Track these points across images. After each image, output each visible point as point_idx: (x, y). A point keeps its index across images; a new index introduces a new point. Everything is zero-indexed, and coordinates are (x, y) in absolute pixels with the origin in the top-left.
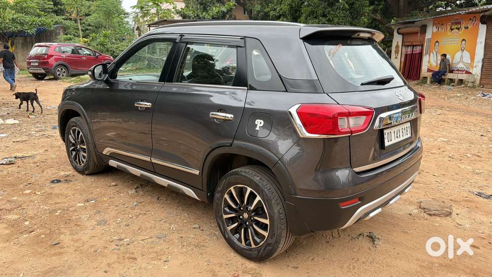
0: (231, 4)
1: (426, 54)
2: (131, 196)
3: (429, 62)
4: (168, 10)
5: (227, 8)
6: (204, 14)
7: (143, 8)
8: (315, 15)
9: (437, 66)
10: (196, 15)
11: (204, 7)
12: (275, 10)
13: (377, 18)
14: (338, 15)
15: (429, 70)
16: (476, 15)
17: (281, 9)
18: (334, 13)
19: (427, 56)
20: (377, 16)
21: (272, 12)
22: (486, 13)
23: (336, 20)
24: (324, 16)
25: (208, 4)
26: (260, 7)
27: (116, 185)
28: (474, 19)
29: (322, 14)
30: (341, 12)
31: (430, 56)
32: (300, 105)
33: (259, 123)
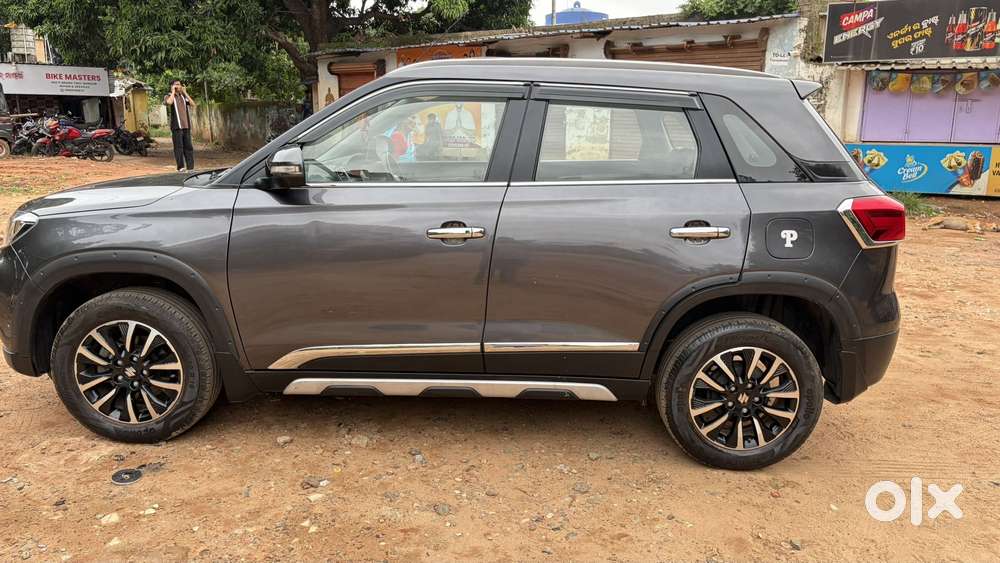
8: (157, 25)
18: (200, 24)
23: (210, 39)
24: (178, 27)
27: (292, 441)
29: (174, 24)
30: (217, 23)
32: (852, 200)
33: (789, 236)
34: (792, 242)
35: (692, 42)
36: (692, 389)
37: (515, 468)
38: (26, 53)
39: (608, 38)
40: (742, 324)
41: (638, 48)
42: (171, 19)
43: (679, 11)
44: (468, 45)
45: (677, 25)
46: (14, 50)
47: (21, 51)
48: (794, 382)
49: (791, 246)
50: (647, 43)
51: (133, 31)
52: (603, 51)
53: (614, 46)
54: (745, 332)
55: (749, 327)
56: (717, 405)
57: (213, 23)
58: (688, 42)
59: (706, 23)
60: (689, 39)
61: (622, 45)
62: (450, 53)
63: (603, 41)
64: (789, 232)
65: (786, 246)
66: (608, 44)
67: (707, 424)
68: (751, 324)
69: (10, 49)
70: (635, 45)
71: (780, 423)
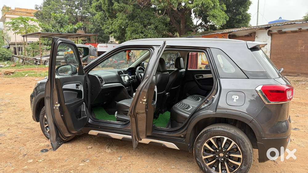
0: (81, 24)
1: (199, 55)
2: (110, 154)
3: (202, 59)
4: (34, 25)
5: (77, 26)
6: (62, 29)
7: (15, 24)
8: (136, 32)
9: (206, 61)
10: (56, 30)
11: (61, 25)
12: (108, 28)
13: (170, 35)
14: (150, 33)
15: (202, 64)
16: (225, 34)
17: (112, 28)
18: (148, 31)
19: (201, 56)
20: (170, 34)
21: (106, 29)
22: (230, 34)
23: (149, 35)
24: (142, 33)
25: (64, 23)
26: (92, 25)
27: (91, 148)
28: (224, 36)
29: (141, 32)
30: (152, 31)
31: (202, 55)
32: (262, 86)
33: (235, 98)
34: (236, 100)
35: (301, 29)
36: (203, 149)
37: (144, 166)
38: (113, 41)
39: (269, 29)
40: (219, 128)
41: (280, 32)
42: (140, 30)
43: (304, 18)
44: (222, 34)
45: (295, 23)
46: (110, 40)
47: (112, 40)
48: (240, 151)
49: (236, 101)
50: (284, 30)
51: (131, 34)
52: (267, 33)
53: (272, 32)
54: (220, 131)
55: (222, 129)
56: (212, 156)
57: (151, 31)
58: (299, 29)
59: (305, 22)
60: (300, 28)
61: (275, 31)
62: (218, 36)
63: (268, 30)
64: (235, 96)
65: (234, 101)
66: (269, 31)
67: (209, 162)
68: (223, 128)
69: (109, 40)
70: (280, 31)
71: (235, 167)
